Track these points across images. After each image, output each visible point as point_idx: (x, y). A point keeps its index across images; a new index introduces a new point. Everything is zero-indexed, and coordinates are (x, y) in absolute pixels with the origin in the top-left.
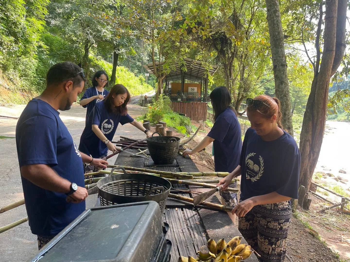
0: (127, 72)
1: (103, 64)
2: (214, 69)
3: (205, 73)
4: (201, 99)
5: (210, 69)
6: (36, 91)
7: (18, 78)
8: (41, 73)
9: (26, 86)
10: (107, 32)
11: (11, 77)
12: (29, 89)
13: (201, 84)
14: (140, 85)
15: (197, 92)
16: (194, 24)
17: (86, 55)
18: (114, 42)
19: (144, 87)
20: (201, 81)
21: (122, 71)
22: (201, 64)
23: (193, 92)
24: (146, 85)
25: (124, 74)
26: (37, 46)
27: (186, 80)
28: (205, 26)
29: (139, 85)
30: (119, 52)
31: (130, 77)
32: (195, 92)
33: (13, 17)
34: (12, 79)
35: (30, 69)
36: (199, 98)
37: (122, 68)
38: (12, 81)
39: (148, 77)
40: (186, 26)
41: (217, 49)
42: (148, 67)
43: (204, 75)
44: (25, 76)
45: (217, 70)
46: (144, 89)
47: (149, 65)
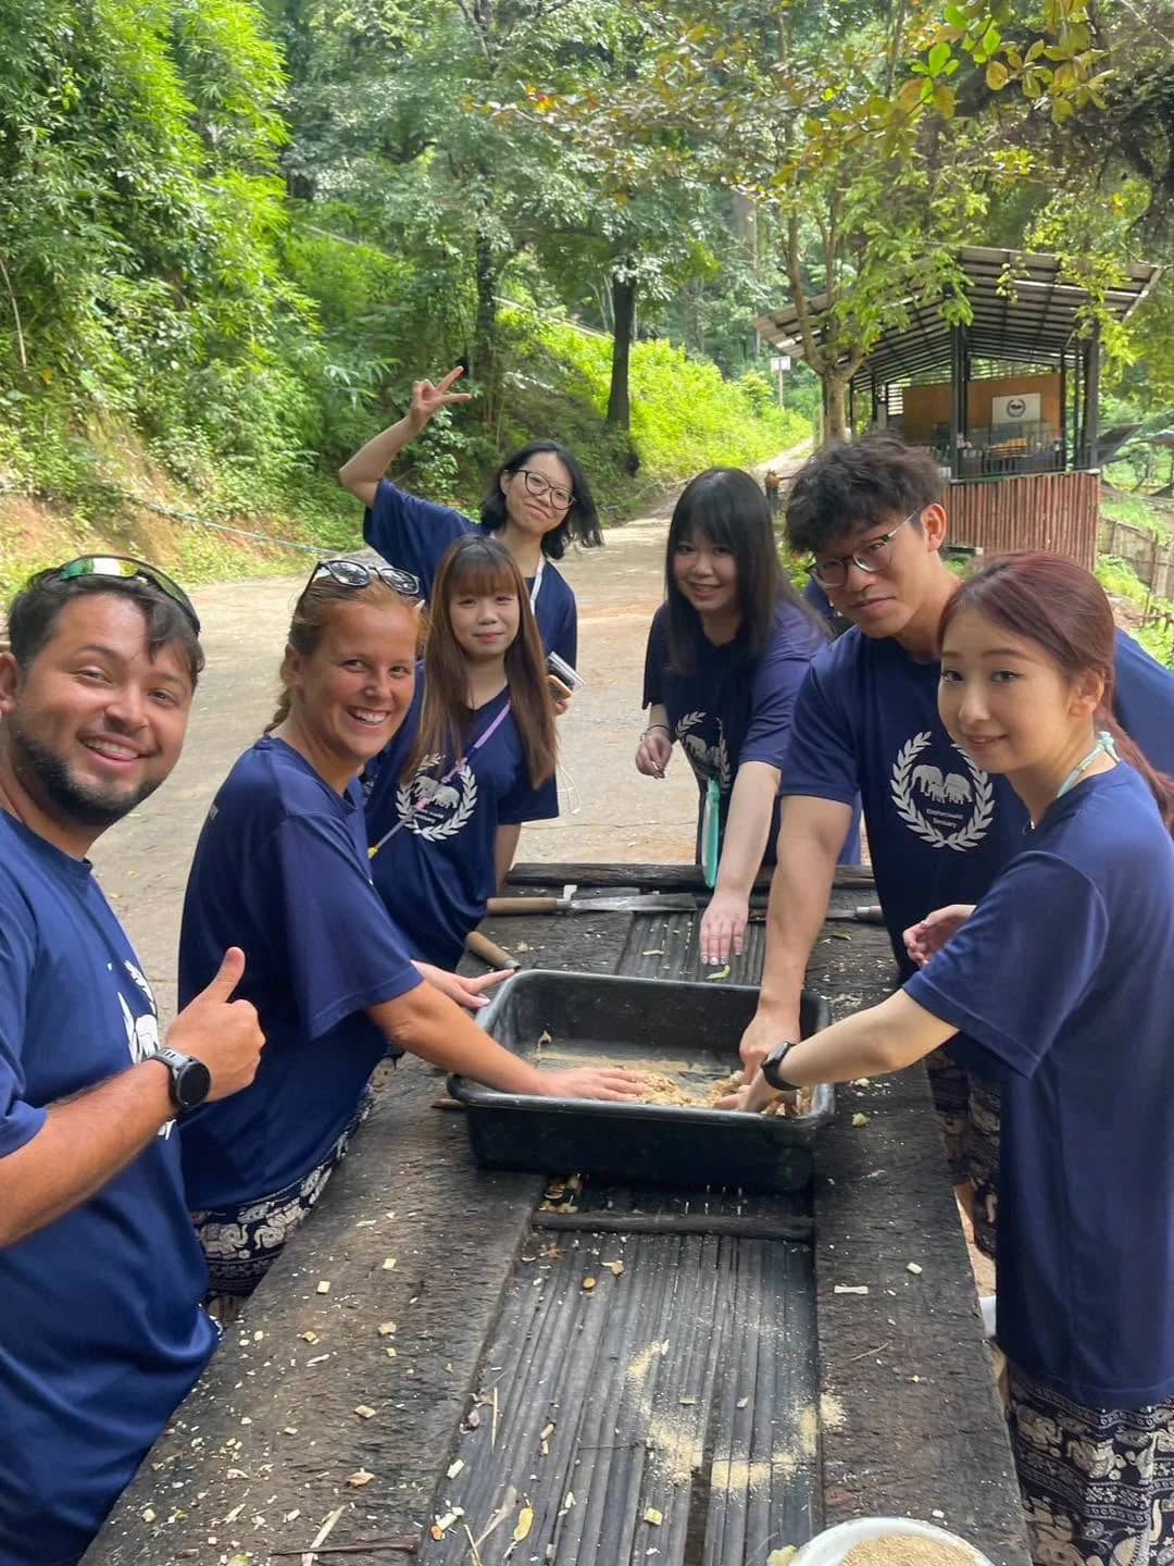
0: (683, 366)
1: (570, 344)
2: (1136, 285)
3: (1081, 312)
4: (1063, 452)
5: (1110, 289)
6: (287, 511)
7: (208, 466)
8: (302, 427)
9: (245, 495)
10: (567, 182)
11: (181, 462)
12: (258, 507)
13: (1064, 372)
14: (751, 421)
15: (1042, 420)
16: (992, 41)
17: (486, 312)
18: (606, 226)
19: (766, 424)
20: (1063, 359)
21: (658, 364)
22: (1056, 268)
23: (1017, 419)
24: (776, 412)
25: (671, 376)
26: (270, 306)
27: (981, 362)
28: (1064, 37)
29: (746, 418)
30: (635, 273)
31: (701, 385)
32: (1032, 422)
33: (149, 182)
34: (185, 470)
35: (255, 416)
36: (1052, 448)
37: (659, 350)
38: (185, 480)
39: (785, 372)
40: (948, 60)
41: (1145, 169)
42: (780, 326)
43: (1077, 324)
44: (236, 449)
45: (1148, 286)
46: (770, 435)
47: (781, 319)
